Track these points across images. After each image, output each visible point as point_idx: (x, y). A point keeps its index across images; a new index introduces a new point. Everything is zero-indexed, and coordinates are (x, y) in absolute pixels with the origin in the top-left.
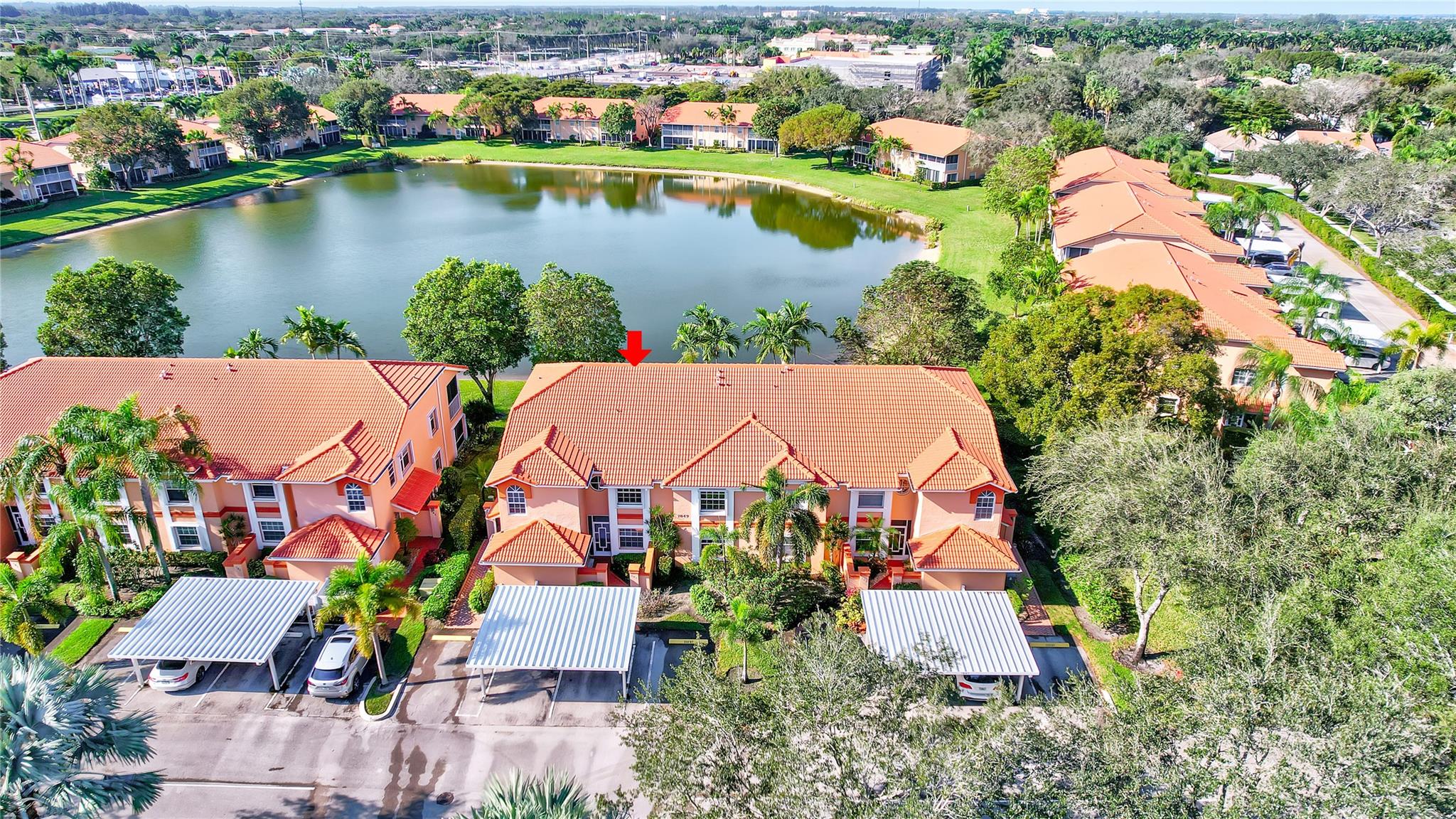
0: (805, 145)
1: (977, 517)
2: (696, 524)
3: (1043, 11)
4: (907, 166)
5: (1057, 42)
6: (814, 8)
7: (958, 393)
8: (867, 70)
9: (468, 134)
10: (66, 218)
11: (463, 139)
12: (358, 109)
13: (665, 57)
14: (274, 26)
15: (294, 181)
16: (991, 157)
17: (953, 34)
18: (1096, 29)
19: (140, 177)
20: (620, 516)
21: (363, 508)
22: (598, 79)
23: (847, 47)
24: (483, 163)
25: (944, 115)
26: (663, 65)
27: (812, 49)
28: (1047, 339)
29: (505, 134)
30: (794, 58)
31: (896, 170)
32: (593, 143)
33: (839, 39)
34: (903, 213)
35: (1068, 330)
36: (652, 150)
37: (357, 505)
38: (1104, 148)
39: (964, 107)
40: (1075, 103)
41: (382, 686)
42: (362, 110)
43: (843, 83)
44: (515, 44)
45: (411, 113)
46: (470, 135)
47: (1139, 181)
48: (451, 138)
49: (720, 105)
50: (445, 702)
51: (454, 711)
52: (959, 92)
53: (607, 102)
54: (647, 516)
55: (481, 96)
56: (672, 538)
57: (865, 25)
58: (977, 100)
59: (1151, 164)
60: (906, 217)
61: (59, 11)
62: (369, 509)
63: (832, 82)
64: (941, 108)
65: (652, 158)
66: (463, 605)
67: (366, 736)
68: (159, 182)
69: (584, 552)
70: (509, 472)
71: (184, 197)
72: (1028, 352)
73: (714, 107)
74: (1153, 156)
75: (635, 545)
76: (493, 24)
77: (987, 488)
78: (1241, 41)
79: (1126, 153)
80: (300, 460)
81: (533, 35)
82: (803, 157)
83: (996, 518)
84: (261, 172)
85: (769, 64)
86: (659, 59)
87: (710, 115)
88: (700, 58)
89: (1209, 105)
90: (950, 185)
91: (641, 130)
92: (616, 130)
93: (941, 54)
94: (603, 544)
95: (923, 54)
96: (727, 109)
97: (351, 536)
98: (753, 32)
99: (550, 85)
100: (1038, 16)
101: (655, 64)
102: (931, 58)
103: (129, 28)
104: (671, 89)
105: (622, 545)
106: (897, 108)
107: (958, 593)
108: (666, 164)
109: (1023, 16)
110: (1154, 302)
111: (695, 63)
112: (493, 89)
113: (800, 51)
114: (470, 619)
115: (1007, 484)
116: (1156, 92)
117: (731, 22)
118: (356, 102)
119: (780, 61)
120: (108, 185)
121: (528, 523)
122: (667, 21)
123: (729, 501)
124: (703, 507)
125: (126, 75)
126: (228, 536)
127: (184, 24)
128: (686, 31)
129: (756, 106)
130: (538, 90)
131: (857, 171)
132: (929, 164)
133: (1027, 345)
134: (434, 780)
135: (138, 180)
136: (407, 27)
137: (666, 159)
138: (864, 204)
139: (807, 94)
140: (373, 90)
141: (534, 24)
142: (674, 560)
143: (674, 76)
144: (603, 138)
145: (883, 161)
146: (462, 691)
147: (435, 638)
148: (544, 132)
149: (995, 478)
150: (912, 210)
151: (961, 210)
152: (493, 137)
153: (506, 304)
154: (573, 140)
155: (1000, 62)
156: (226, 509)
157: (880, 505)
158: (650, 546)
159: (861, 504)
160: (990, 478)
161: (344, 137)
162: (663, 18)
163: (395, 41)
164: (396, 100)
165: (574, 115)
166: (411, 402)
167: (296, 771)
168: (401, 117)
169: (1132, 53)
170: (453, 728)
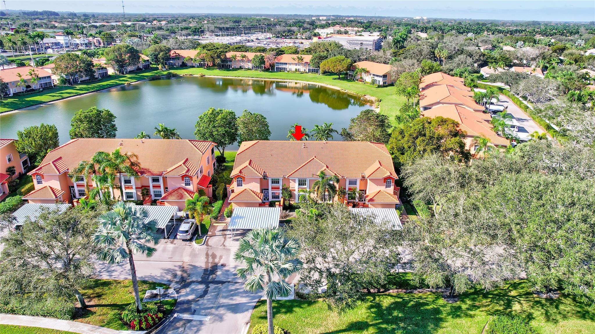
0: (330, 71)
1: (386, 187)
2: (297, 190)
3: (425, 18)
4: (368, 79)
5: (428, 31)
6: (332, 16)
7: (381, 150)
8: (353, 42)
9: (200, 65)
10: (50, 96)
11: (198, 67)
12: (157, 55)
13: (274, 36)
14: (114, 21)
15: (134, 83)
16: (399, 76)
17: (388, 27)
18: (445, 26)
19: (76, 81)
20: (272, 188)
21: (190, 185)
22: (248, 44)
23: (346, 33)
24: (206, 76)
25: (383, 60)
26: (273, 39)
27: (332, 33)
28: (409, 133)
29: (214, 65)
30: (325, 37)
31: (364, 80)
32: (249, 69)
33: (343, 29)
34: (367, 96)
35: (415, 130)
36: (271, 72)
37: (188, 184)
38: (440, 73)
39: (390, 57)
40: (432, 56)
41: (200, 237)
42: (159, 56)
43: (344, 47)
44: (213, 30)
45: (178, 57)
46: (201, 66)
47: (452, 85)
48: (193, 67)
49: (297, 55)
50: (220, 241)
51: (223, 243)
52: (388, 51)
53: (254, 54)
54: (281, 188)
55: (205, 51)
56: (289, 195)
57: (354, 24)
58: (395, 54)
59: (457, 78)
60: (368, 97)
61: (22, 14)
62: (191, 185)
63: (340, 47)
64: (381, 57)
65: (272, 75)
66: (223, 216)
67: (197, 250)
68: (83, 82)
69: (262, 198)
70: (238, 172)
71: (94, 88)
72: (403, 137)
73: (295, 56)
74: (458, 75)
75: (277, 198)
76: (203, 21)
77: (389, 178)
78: (500, 32)
79: (449, 74)
80: (169, 170)
81: (221, 26)
82: (329, 75)
83: (392, 188)
84: (121, 79)
85: (315, 40)
86: (271, 36)
87: (294, 59)
88: (288, 36)
89: (482, 57)
90: (384, 86)
91: (267, 64)
92: (258, 64)
93: (383, 36)
94: (266, 198)
95: (376, 36)
96: (300, 57)
97: (186, 193)
98: (308, 26)
99: (231, 47)
100: (423, 20)
101: (270, 38)
102: (379, 37)
103: (55, 22)
104: (278, 49)
105: (273, 198)
106: (364, 57)
107: (380, 209)
108: (277, 77)
109: (416, 20)
110: (443, 122)
111: (286, 38)
112: (209, 48)
113: (328, 34)
114: (225, 219)
115: (395, 176)
116: (462, 52)
117: (299, 22)
118: (157, 53)
119: (320, 38)
120: (65, 84)
121: (243, 189)
122: (274, 21)
123: (307, 183)
124: (299, 185)
125: (59, 41)
126: (143, 195)
127: (76, 20)
128: (281, 25)
129: (311, 56)
130: (226, 49)
131: (350, 81)
132: (376, 78)
133: (403, 135)
134: (220, 260)
135: (75, 82)
136: (168, 22)
137: (277, 76)
138: (352, 93)
139: (330, 51)
140: (163, 48)
141: (220, 21)
142: (289, 203)
143: (278, 43)
144: (253, 67)
145: (359, 77)
146: (225, 238)
147: (214, 224)
148: (230, 65)
149: (391, 174)
150: (370, 95)
151: (388, 95)
152: (209, 67)
153: (230, 123)
154: (241, 68)
155: (405, 40)
156: (143, 186)
157: (356, 184)
158: (282, 197)
159: (349, 184)
160: (390, 174)
161: (151, 66)
162: (272, 20)
163: (165, 28)
164: (172, 52)
165: (241, 58)
166: (203, 152)
167: (177, 258)
168: (173, 59)
169: (456, 36)
170: (224, 247)
